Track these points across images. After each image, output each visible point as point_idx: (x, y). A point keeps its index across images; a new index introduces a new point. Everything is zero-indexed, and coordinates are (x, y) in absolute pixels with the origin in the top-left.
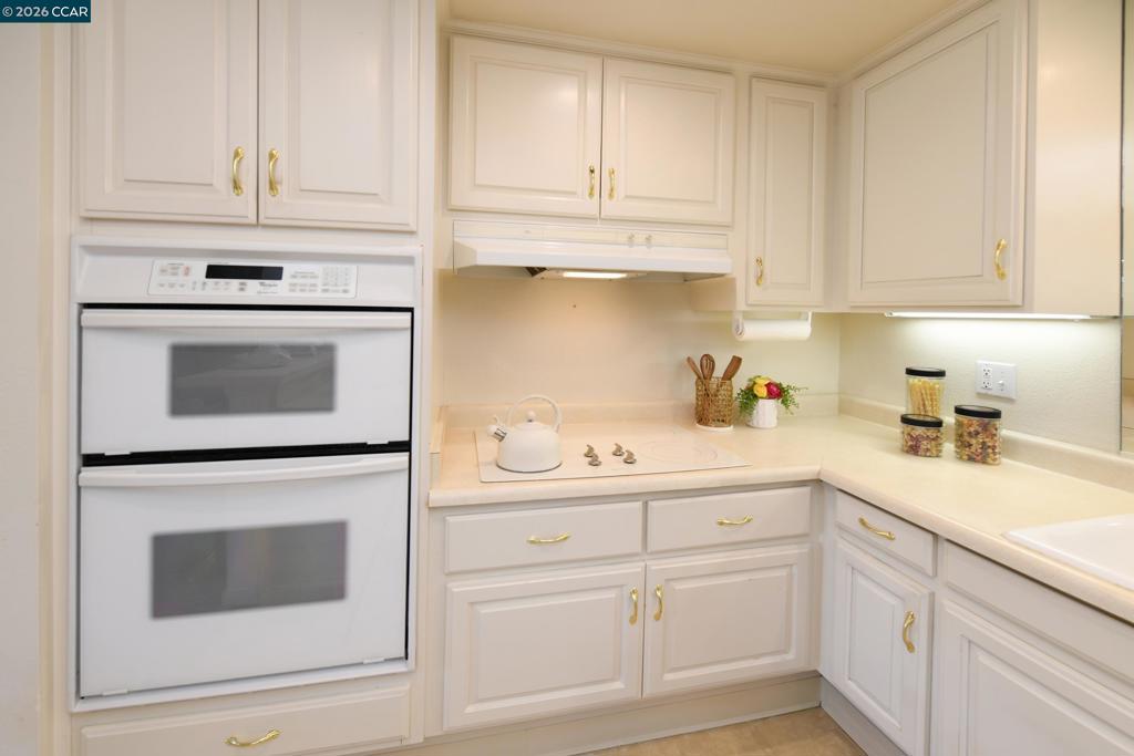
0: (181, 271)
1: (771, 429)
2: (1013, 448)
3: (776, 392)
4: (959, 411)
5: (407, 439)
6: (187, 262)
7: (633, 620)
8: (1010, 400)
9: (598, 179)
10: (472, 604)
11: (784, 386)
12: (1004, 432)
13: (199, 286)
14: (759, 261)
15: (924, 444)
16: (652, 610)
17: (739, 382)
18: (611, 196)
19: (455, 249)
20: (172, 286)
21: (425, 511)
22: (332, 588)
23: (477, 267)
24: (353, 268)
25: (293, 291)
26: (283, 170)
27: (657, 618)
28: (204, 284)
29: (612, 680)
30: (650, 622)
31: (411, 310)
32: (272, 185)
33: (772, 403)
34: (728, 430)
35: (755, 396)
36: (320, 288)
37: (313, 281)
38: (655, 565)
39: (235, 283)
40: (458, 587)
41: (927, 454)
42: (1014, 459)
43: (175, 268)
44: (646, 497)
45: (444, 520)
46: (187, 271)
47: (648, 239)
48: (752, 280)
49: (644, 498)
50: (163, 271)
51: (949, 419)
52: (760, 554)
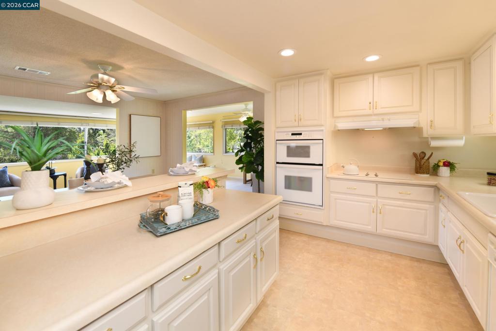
1: (446, 177)
3: (447, 164)
5: (322, 164)
7: (373, 212)
9: (372, 105)
10: (336, 199)
11: (451, 162)
14: (431, 121)
15: (493, 182)
16: (379, 211)
17: (433, 162)
18: (376, 109)
20: (287, 137)
21: (326, 178)
22: (309, 189)
24: (313, 132)
25: (303, 137)
26: (302, 117)
27: (380, 213)
28: (291, 136)
29: (367, 225)
30: (378, 215)
31: (323, 139)
32: (300, 120)
33: (445, 168)
34: (426, 176)
35: (440, 166)
37: (306, 135)
38: (380, 200)
40: (332, 195)
41: (494, 185)
43: (287, 134)
45: (330, 180)
46: (289, 134)
47: (389, 118)
48: (429, 127)
49: (377, 183)
52: (415, 204)
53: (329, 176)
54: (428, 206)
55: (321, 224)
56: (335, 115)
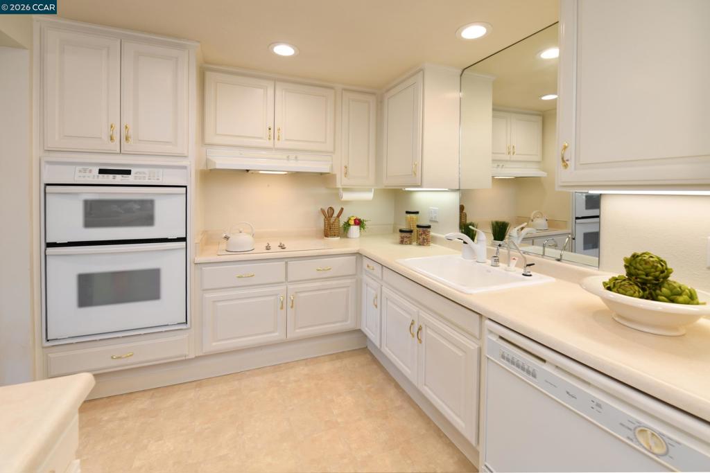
0: (88, 171)
1: (355, 238)
2: (434, 240)
3: (359, 222)
4: (418, 226)
5: (185, 236)
6: (90, 168)
7: (282, 308)
8: (436, 222)
9: (273, 131)
10: (214, 302)
11: (362, 219)
12: (432, 234)
13: (96, 177)
14: (346, 167)
15: (405, 240)
16: (290, 304)
17: (343, 220)
18: (278, 139)
19: (207, 161)
20: (84, 177)
21: (193, 265)
23: (216, 169)
24: (161, 170)
25: (135, 179)
26: (131, 133)
27: (292, 307)
28: (98, 176)
29: (273, 332)
30: (289, 309)
31: (186, 187)
32: (127, 138)
33: (357, 227)
34: (337, 239)
35: (350, 225)
36: (147, 178)
37: (144, 175)
38: (291, 287)
39: (111, 176)
40: (208, 295)
41: (406, 243)
42: (436, 244)
43: (85, 171)
44: (286, 260)
45: (201, 269)
46: (90, 171)
47: (296, 158)
48: (343, 175)
50: (80, 171)
51: (415, 229)
53: (199, 259)
54: (349, 281)
55: (184, 358)
56: (207, 141)
